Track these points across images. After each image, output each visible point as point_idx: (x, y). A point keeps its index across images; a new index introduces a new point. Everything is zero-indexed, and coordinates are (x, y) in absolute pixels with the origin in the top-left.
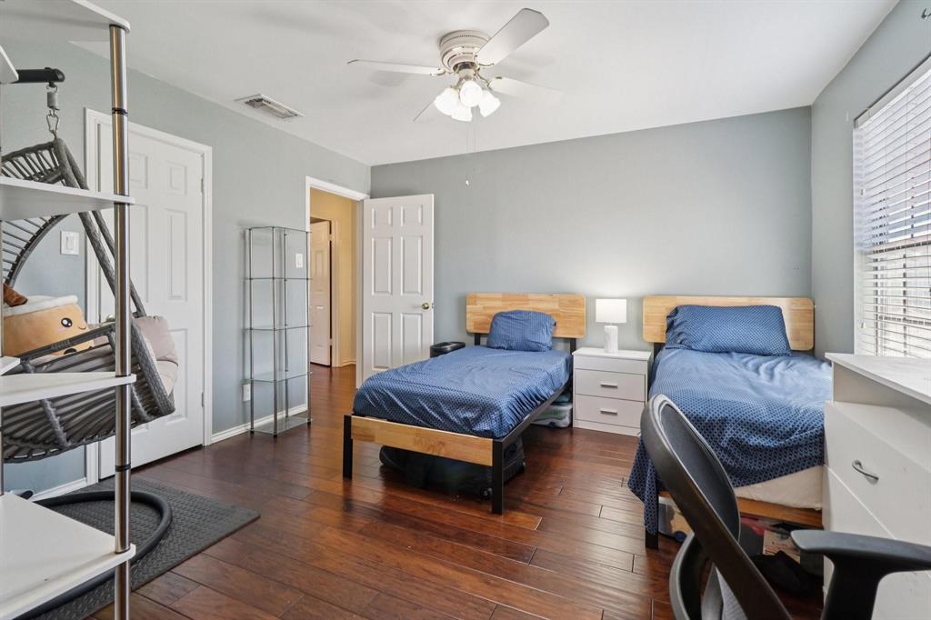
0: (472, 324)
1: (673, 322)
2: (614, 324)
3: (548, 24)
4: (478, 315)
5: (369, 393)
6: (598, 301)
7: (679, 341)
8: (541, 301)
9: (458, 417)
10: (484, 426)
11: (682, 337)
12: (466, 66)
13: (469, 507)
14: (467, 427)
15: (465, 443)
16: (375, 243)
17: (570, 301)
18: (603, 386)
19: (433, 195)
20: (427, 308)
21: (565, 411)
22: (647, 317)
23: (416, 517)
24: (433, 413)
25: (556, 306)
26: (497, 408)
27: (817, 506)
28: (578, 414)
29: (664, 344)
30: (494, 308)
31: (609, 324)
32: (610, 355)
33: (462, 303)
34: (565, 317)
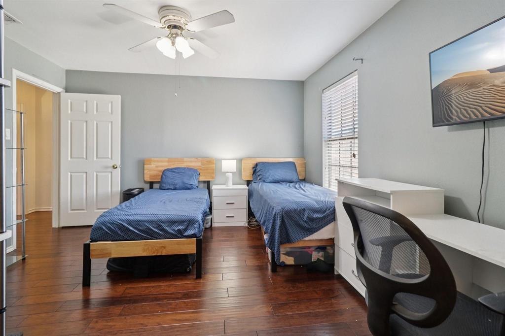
0: (148, 176)
1: (256, 169)
2: (230, 172)
3: (234, 21)
4: (153, 170)
5: (105, 225)
6: (223, 161)
7: (258, 179)
8: (191, 162)
9: (173, 230)
10: (190, 232)
11: (260, 177)
12: (175, 27)
13: (182, 280)
14: (180, 234)
15: (178, 243)
16: (71, 124)
17: (207, 161)
18: (227, 203)
19: (120, 96)
20: (116, 168)
21: (209, 219)
22: (244, 169)
23: (152, 295)
24: (156, 230)
25: (199, 164)
26: (197, 221)
27: (332, 237)
28: (215, 220)
29: (252, 181)
30: (162, 166)
31: (228, 172)
32: (228, 188)
33: (142, 164)
34: (204, 170)
